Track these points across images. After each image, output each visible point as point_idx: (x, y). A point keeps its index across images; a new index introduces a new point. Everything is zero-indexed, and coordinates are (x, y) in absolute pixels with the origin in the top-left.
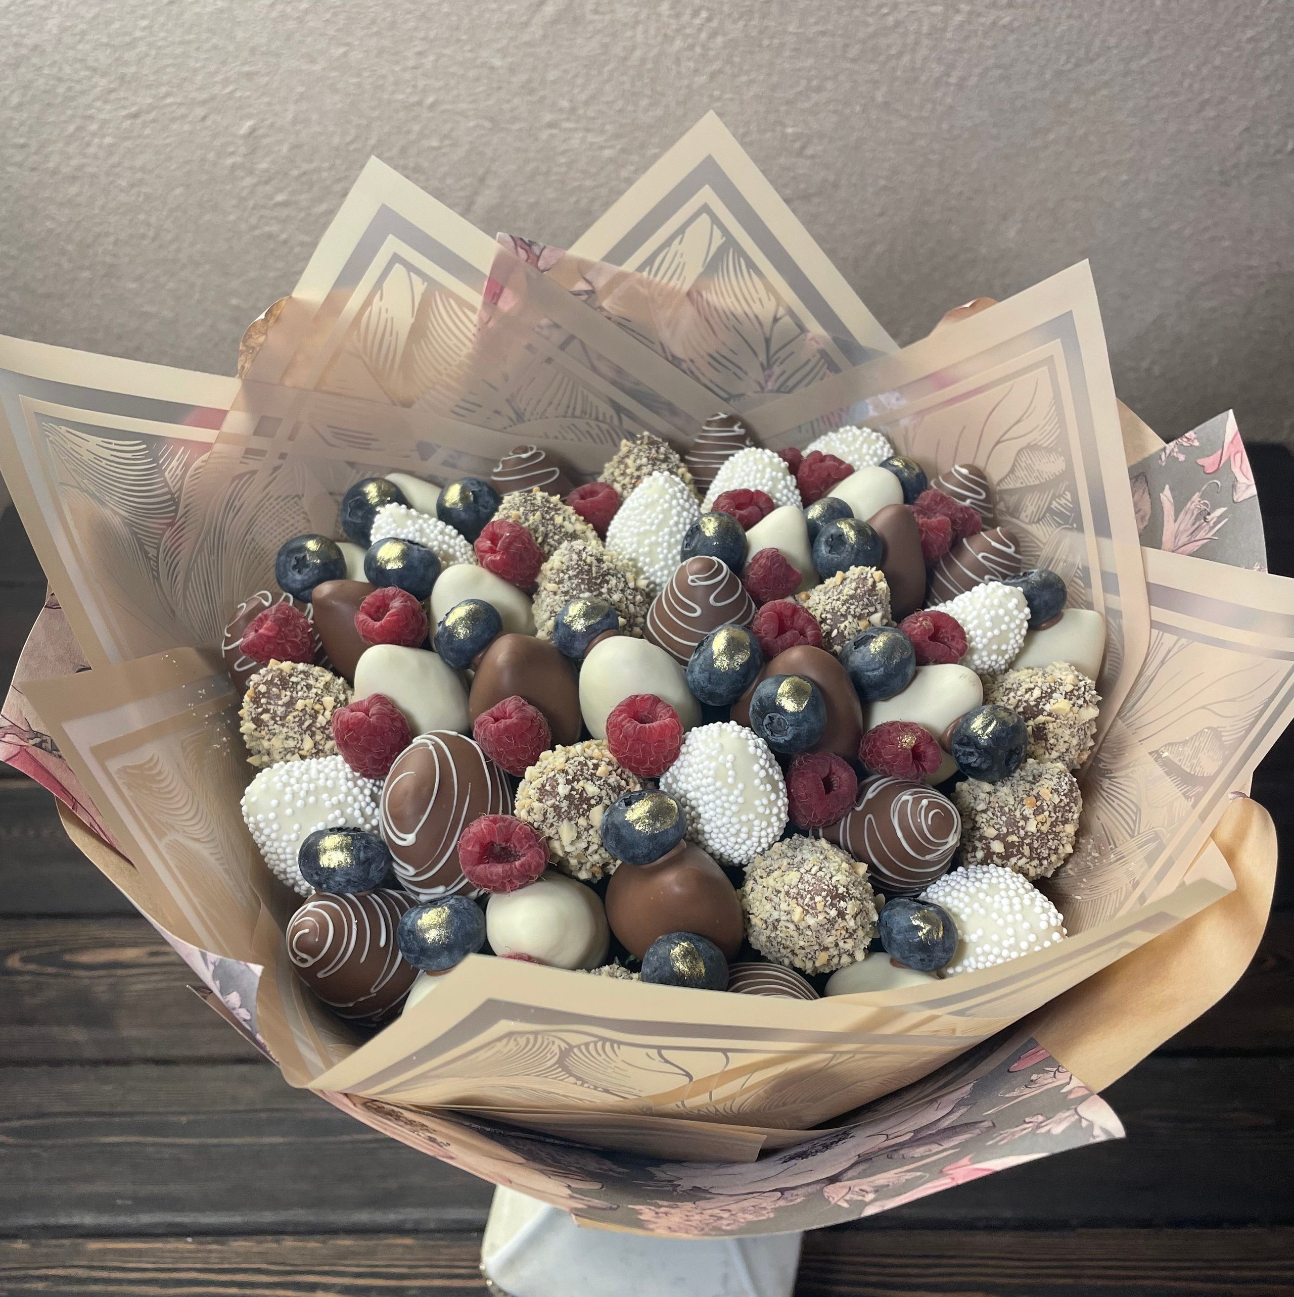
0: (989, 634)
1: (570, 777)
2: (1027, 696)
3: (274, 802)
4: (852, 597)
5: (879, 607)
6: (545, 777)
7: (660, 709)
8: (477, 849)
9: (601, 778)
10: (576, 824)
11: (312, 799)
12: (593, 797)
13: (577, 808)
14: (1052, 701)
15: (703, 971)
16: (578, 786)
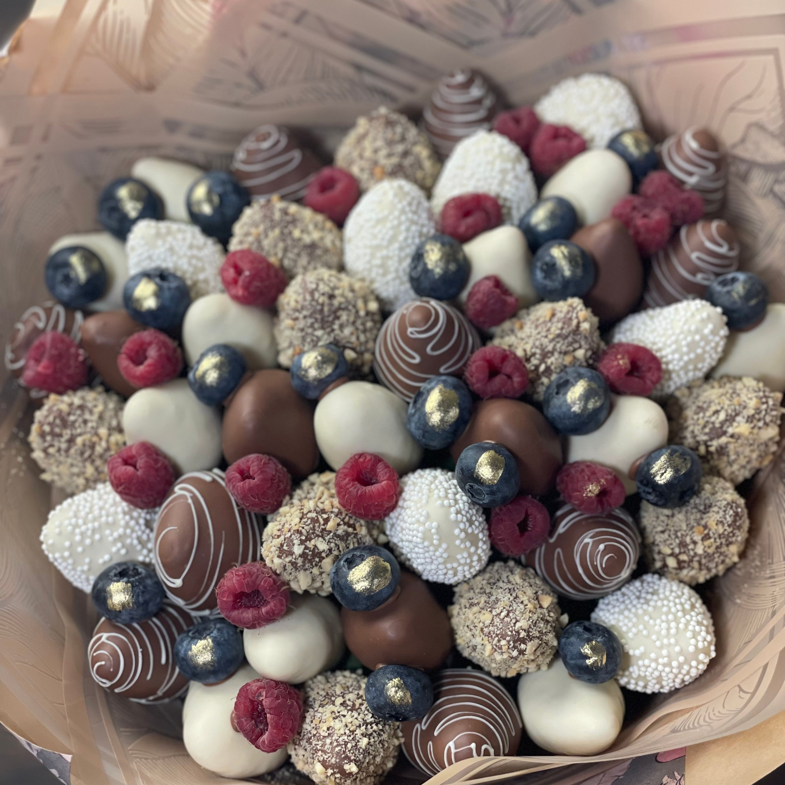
0: (686, 358)
1: (303, 538)
2: (713, 419)
3: (67, 544)
4: (559, 336)
5: (583, 343)
6: (282, 538)
7: (380, 468)
8: (231, 599)
9: (330, 532)
10: (311, 572)
11: (97, 537)
12: (324, 551)
13: (310, 562)
14: (735, 424)
15: (410, 701)
16: (310, 545)
